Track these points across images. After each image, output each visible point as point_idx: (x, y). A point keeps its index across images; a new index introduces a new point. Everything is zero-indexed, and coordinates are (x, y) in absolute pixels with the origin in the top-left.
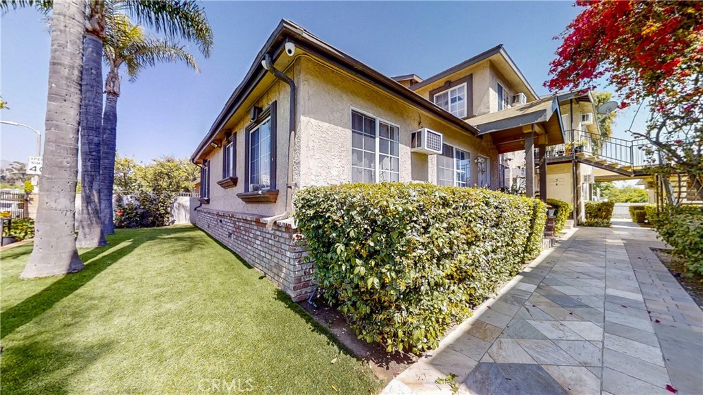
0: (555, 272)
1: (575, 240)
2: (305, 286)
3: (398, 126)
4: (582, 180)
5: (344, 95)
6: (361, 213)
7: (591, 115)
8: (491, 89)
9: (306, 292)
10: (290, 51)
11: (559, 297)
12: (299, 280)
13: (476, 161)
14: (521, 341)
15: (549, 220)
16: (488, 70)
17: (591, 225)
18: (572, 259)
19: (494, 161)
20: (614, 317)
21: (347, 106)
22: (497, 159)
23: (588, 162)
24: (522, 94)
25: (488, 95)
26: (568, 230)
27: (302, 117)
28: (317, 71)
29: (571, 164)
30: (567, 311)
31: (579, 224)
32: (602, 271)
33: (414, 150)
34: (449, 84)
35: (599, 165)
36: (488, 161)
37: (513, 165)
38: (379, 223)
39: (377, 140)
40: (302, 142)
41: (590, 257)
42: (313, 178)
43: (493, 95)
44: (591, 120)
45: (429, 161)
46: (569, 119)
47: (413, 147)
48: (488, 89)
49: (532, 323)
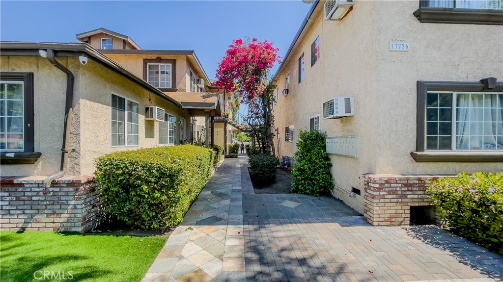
0: (217, 184)
1: (224, 167)
2: (89, 221)
3: (138, 103)
4: (228, 132)
5: (107, 84)
6: (157, 171)
7: (232, 98)
8: (187, 74)
9: (89, 226)
10: (84, 62)
11: (219, 194)
12: (84, 218)
13: (179, 122)
14: (208, 212)
15: (215, 157)
16: (186, 61)
17: (231, 157)
18: (223, 177)
19: (188, 121)
20: (233, 196)
21: (110, 91)
22: (189, 119)
23: (230, 123)
24: (202, 80)
25: (185, 78)
26: (222, 160)
27: (81, 99)
28: (90, 67)
29: (223, 123)
30: (221, 198)
31: (226, 157)
32: (232, 180)
33: (147, 119)
34: (159, 60)
35: (234, 125)
36: (185, 121)
37: (197, 123)
38: (168, 174)
39: (126, 112)
40: (81, 119)
41: (229, 174)
42: (89, 144)
43: (188, 77)
44: (232, 101)
45: (155, 124)
46: (223, 97)
47: (147, 116)
48: (185, 74)
49: (211, 205)
